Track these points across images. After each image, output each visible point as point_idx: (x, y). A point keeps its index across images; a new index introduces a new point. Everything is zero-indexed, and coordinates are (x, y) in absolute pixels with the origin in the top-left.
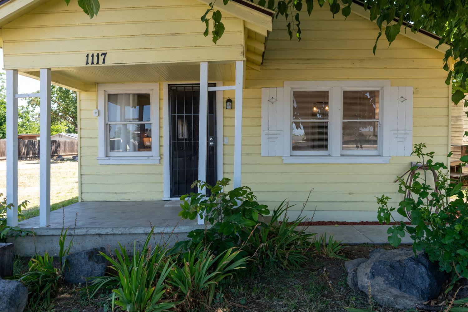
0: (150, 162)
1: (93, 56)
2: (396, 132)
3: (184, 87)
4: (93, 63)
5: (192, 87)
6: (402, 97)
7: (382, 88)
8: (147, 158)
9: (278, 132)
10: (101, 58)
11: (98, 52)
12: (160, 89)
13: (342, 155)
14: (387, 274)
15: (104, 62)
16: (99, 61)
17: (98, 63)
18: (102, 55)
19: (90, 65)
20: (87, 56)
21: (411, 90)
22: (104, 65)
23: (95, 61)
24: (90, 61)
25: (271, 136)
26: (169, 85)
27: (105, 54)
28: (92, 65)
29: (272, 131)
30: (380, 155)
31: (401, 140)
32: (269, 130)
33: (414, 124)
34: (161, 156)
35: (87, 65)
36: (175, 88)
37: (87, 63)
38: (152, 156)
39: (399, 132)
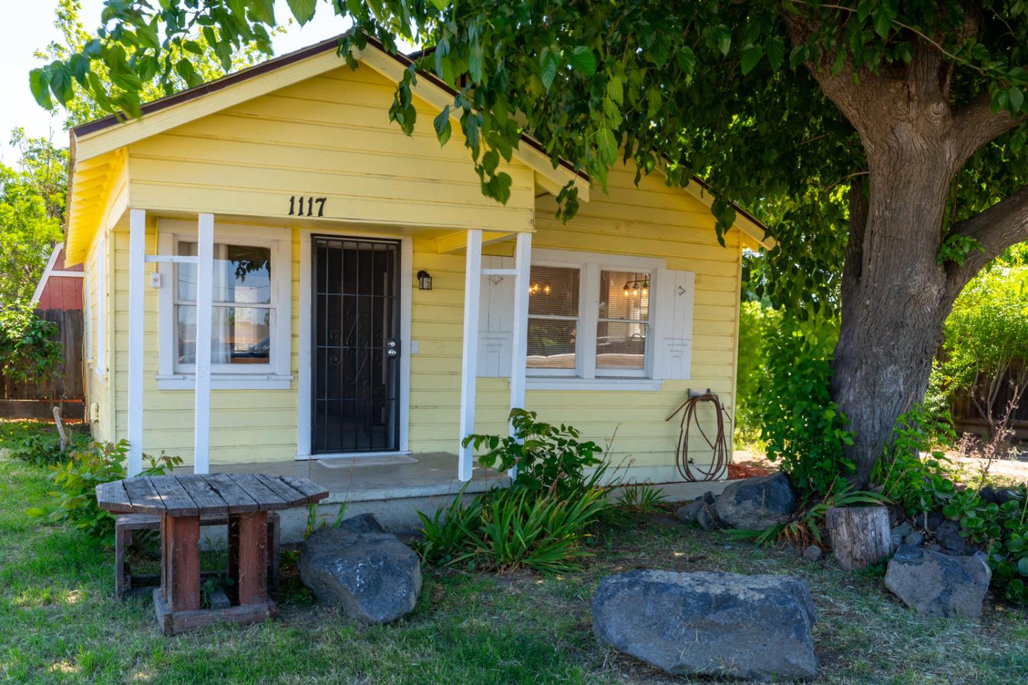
0: (270, 385)
1: (301, 201)
2: (670, 342)
3: (343, 241)
4: (301, 213)
5: (358, 242)
6: (680, 288)
7: (655, 271)
8: (265, 377)
9: (503, 335)
10: (316, 207)
11: (311, 195)
12: (293, 242)
13: (597, 377)
14: (755, 496)
15: (320, 214)
16: (313, 211)
17: (310, 214)
18: (318, 200)
19: (295, 216)
20: (292, 200)
21: (691, 276)
22: (320, 218)
23: (305, 210)
24: (297, 210)
25: (491, 342)
26: (312, 235)
27: (323, 200)
28: (300, 217)
29: (494, 332)
30: (647, 378)
31: (677, 354)
32: (488, 331)
33: (694, 330)
34: (294, 372)
35: (291, 216)
36: (324, 242)
37: (292, 212)
38: (274, 374)
39: (675, 342)
